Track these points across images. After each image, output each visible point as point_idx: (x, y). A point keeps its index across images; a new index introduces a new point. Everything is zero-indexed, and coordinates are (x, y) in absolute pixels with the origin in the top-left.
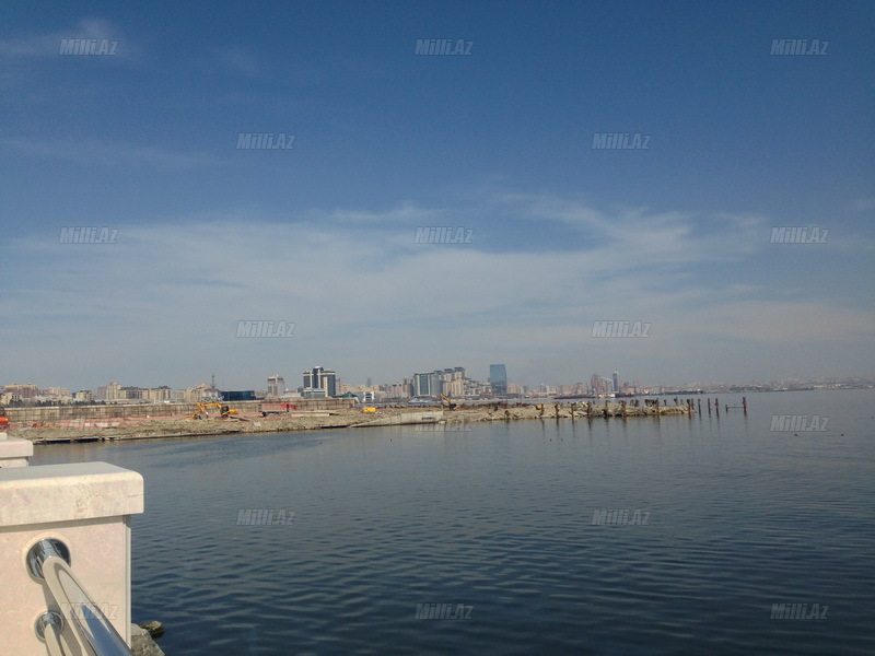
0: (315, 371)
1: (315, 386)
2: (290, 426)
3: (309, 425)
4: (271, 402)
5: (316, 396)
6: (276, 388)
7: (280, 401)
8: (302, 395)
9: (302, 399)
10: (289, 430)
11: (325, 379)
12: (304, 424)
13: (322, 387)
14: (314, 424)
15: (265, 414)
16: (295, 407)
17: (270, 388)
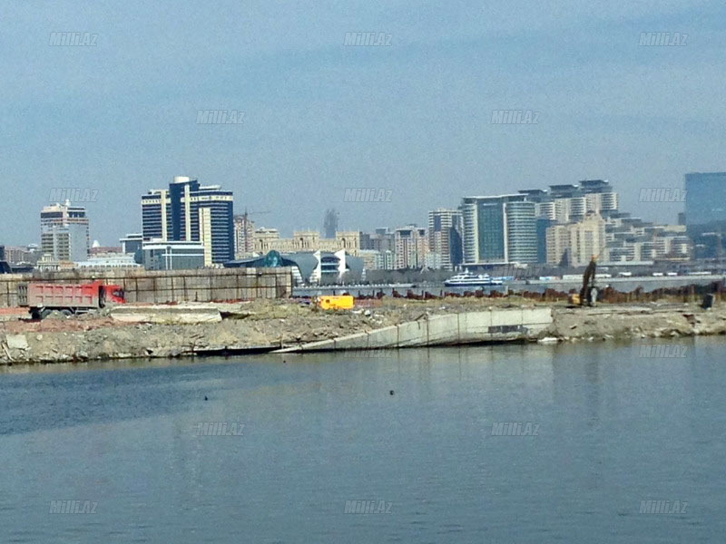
0: (176, 191)
1: (177, 233)
2: (108, 347)
3: (163, 345)
4: (50, 278)
5: (178, 263)
6: (64, 239)
7: (76, 278)
8: (139, 260)
9: (140, 271)
10: (105, 358)
11: (205, 214)
12: (147, 341)
13: (196, 236)
14: (179, 343)
15: (36, 314)
16: (121, 295)
17: (47, 240)
